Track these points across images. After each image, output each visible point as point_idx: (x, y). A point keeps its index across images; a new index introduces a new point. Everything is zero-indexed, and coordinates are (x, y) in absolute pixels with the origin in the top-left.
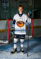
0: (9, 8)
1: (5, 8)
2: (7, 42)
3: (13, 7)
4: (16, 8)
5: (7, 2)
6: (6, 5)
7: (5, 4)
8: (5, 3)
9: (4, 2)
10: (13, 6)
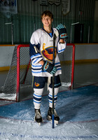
0: (18, 19)
1: (9, 17)
2: (14, 97)
3: (26, 16)
4: (35, 17)
5: (13, 4)
6: (11, 10)
7: (8, 8)
8: (9, 5)
9: (6, 2)
10: (26, 12)
